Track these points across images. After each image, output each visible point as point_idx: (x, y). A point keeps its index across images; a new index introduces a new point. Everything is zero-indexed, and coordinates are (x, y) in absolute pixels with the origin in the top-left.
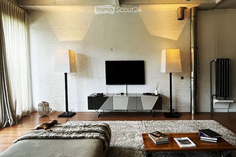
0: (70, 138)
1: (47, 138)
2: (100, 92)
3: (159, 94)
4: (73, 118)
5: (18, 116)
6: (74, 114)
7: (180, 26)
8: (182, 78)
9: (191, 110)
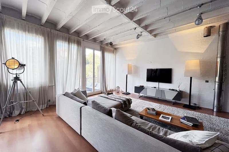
0: (111, 99)
1: (105, 97)
2: (142, 85)
3: (180, 91)
4: (128, 95)
5: (108, 90)
6: (130, 94)
7: (208, 42)
8: (207, 81)
9: (214, 108)
